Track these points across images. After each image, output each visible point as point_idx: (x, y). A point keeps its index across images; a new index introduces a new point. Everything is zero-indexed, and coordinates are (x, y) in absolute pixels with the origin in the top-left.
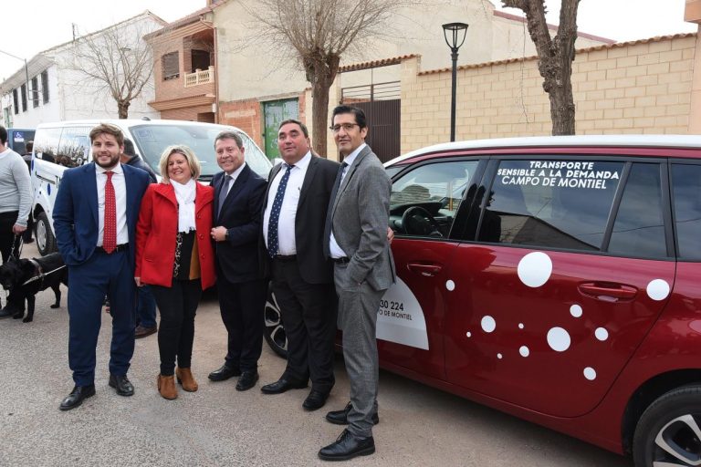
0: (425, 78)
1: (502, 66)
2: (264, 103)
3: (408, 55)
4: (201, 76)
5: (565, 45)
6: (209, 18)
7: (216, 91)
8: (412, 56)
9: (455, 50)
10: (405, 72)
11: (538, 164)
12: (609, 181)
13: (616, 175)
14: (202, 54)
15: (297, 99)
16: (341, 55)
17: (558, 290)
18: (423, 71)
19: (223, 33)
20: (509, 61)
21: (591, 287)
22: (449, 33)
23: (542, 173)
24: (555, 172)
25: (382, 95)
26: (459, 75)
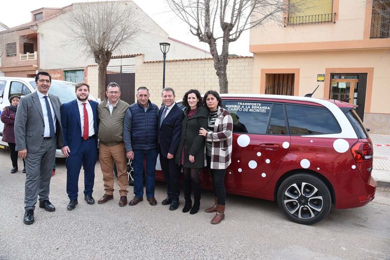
0: (146, 65)
1: (181, 62)
2: (65, 71)
3: (139, 54)
4: (30, 56)
5: (224, 59)
6: (35, 28)
7: (38, 64)
8: (141, 54)
9: (165, 54)
10: (137, 61)
11: (241, 104)
12: (267, 110)
13: (269, 108)
14: (31, 45)
15: (83, 70)
16: (112, 52)
17: (251, 148)
18: (146, 61)
19: (42, 36)
20: (183, 60)
21: (264, 145)
22: (162, 46)
23: (243, 107)
24: (248, 106)
25: (125, 70)
26: (166, 64)
